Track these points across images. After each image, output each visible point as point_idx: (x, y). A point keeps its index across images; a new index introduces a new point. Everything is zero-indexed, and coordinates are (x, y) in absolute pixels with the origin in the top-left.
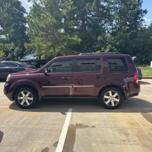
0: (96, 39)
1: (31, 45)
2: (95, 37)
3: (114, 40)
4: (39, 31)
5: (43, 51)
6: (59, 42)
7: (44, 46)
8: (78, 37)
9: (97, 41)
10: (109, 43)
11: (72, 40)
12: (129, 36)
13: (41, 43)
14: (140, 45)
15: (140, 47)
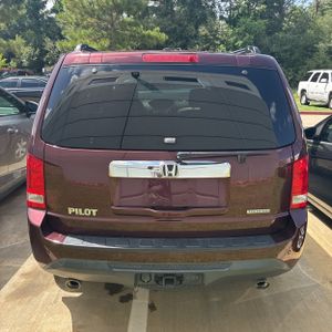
0: (194, 32)
2: (193, 27)
3: (232, 36)
9: (196, 36)
10: (222, 42)
12: (264, 27)
14: (285, 48)
15: (286, 51)
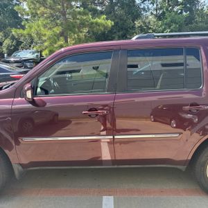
1: (25, 32)
4: (38, 5)
5: (46, 44)
6: (74, 27)
7: (49, 33)
8: (107, 19)
11: (97, 23)
13: (42, 29)
